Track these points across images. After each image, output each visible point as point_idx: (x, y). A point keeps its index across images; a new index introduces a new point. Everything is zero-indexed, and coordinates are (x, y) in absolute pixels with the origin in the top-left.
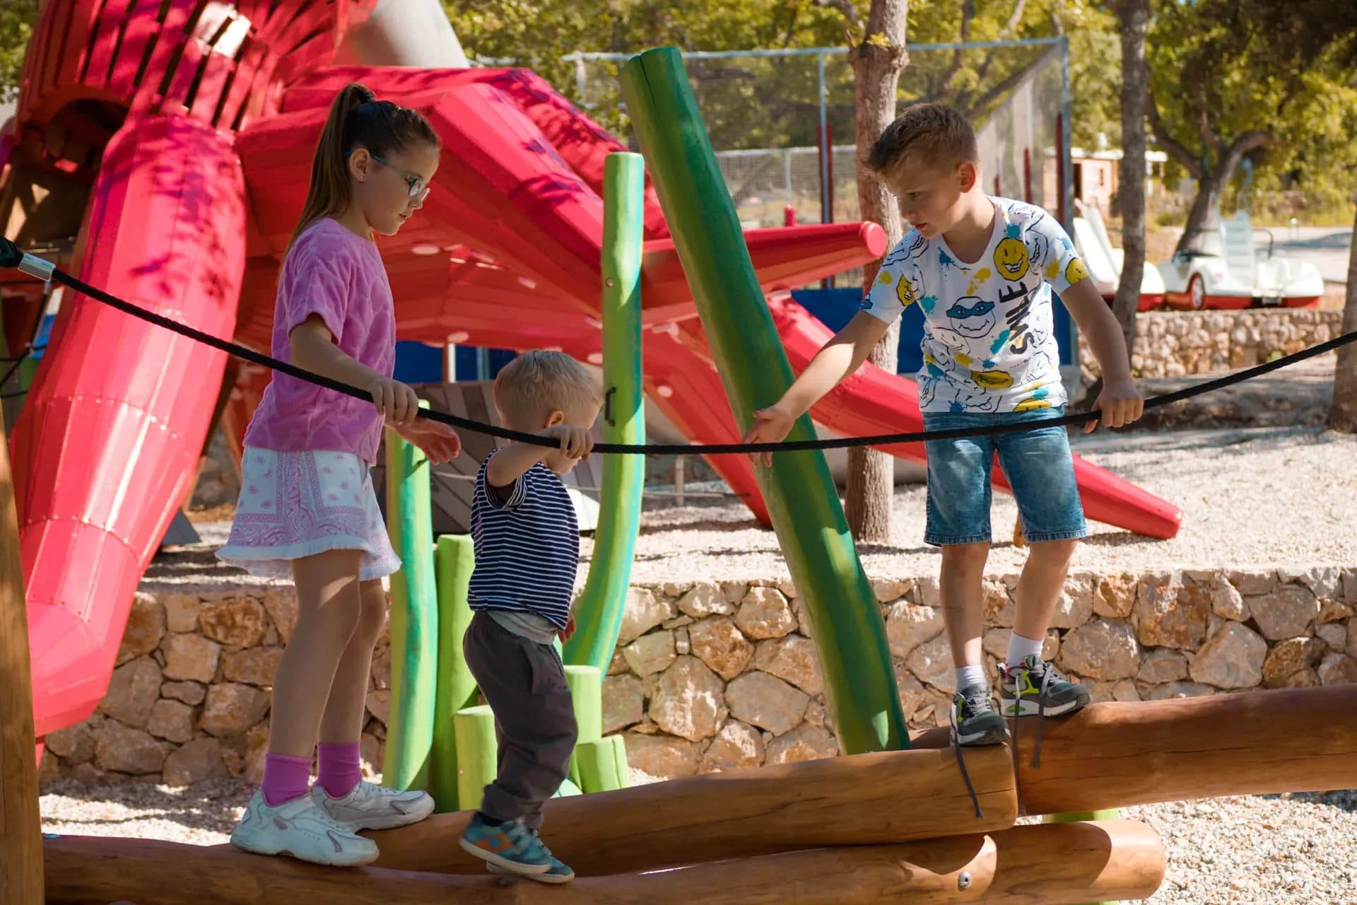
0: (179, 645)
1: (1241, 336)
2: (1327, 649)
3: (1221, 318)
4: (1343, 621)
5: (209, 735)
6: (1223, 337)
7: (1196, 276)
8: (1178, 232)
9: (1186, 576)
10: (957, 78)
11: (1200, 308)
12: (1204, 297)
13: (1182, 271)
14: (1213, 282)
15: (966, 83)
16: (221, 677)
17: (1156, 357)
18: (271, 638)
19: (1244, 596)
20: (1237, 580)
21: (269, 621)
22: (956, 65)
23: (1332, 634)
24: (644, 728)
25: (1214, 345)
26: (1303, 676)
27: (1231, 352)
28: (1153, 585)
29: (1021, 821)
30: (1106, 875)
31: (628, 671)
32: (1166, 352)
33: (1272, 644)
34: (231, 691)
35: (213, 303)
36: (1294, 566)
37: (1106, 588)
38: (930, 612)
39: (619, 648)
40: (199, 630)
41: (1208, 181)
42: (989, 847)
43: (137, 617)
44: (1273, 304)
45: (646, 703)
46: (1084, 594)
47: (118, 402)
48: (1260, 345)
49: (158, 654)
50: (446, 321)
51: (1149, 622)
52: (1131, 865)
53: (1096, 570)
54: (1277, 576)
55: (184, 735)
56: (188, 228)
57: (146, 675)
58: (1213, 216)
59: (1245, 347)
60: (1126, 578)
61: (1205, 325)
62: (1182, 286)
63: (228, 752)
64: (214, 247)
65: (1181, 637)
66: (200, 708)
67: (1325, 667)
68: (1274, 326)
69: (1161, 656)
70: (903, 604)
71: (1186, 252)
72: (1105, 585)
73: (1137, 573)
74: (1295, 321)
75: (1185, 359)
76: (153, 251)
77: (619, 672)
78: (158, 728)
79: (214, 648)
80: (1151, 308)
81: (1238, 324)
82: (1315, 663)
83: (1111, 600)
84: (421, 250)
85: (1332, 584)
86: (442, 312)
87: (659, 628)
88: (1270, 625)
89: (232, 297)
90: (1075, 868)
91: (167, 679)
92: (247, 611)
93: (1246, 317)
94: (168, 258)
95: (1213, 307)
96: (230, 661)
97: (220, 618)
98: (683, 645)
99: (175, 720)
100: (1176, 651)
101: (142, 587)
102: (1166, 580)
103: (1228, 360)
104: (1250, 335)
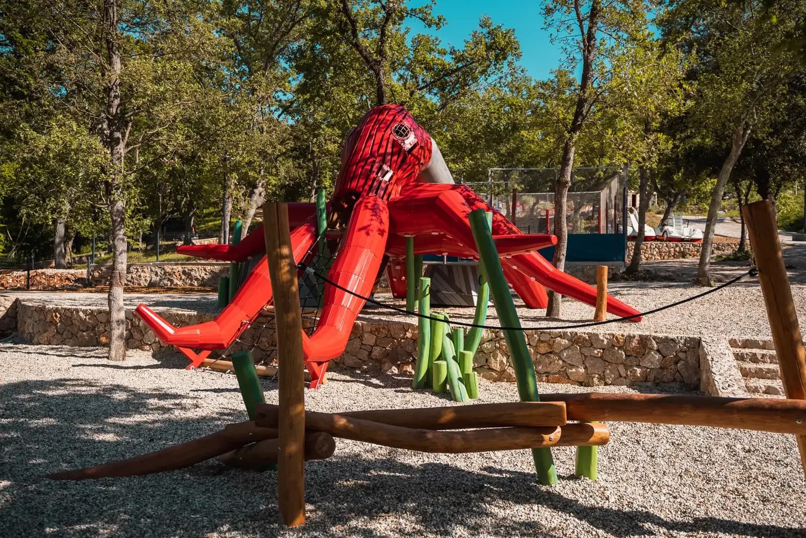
0: (366, 335)
1: (677, 249)
2: (680, 359)
3: (671, 244)
4: (685, 352)
5: (372, 359)
6: (672, 249)
7: (665, 231)
8: (662, 216)
9: (640, 336)
10: (597, 174)
11: (666, 241)
12: (667, 237)
13: (661, 230)
14: (670, 234)
15: (600, 175)
16: (376, 345)
17: (652, 254)
18: (389, 336)
19: (657, 343)
20: (654, 338)
21: (389, 330)
22: (597, 170)
23: (682, 355)
24: (486, 367)
25: (669, 252)
26: (673, 367)
28: (630, 338)
29: (568, 422)
30: (592, 439)
31: (483, 351)
32: (655, 253)
33: (664, 357)
34: (378, 349)
35: (380, 237)
36: (672, 336)
37: (617, 338)
38: (567, 341)
39: (481, 344)
40: (371, 332)
41: (670, 205)
42: (559, 429)
43: (355, 326)
44: (687, 241)
45: (487, 360)
46: (610, 339)
47: (352, 273)
48: (683, 252)
49: (361, 337)
50: (442, 250)
51: (628, 348)
52: (600, 437)
53: (614, 332)
54: (666, 338)
55: (366, 359)
56: (374, 218)
57: (357, 343)
58: (672, 215)
59: (679, 252)
60: (623, 336)
61: (667, 246)
62: (661, 234)
63: (377, 364)
64: (381, 222)
65: (638, 353)
66: (371, 352)
67: (679, 365)
68: (688, 247)
69: (631, 358)
70: (559, 339)
71: (663, 224)
72: (616, 337)
73: (626, 334)
74: (694, 246)
75: (661, 255)
76: (365, 224)
77: (480, 351)
78: (361, 357)
79: (375, 337)
80: (652, 240)
81: (677, 246)
82: (676, 363)
83: (618, 342)
84: (433, 233)
85: (682, 341)
86: (441, 247)
87: (491, 340)
88: (664, 351)
89: (386, 235)
90: (582, 437)
91: (362, 344)
92: (383, 328)
93: (680, 244)
94: (369, 226)
95: (670, 241)
96: (379, 341)
97: (376, 329)
98: (497, 345)
99: (364, 355)
100: (636, 357)
101: (359, 318)
102: (634, 337)
103: (673, 256)
104: (680, 249)
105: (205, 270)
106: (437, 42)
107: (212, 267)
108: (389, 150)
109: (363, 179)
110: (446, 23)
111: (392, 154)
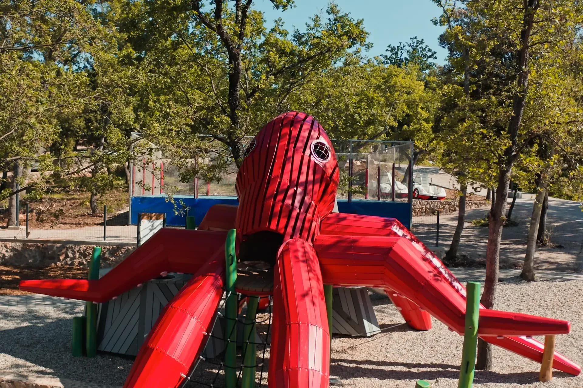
1: (428, 206)
3: (424, 202)
6: (424, 206)
7: (415, 189)
11: (418, 198)
12: (418, 195)
14: (421, 192)
25: (422, 208)
27: (426, 210)
44: (435, 199)
48: (433, 209)
59: (429, 209)
61: (420, 203)
68: (436, 205)
74: (441, 203)
75: (415, 211)
81: (428, 203)
93: (430, 201)
95: (421, 198)
103: (425, 212)
104: (430, 206)
105: (6, 246)
106: (280, 24)
107: (13, 244)
108: (311, 178)
109: (284, 217)
110: (295, 6)
111: (314, 182)
